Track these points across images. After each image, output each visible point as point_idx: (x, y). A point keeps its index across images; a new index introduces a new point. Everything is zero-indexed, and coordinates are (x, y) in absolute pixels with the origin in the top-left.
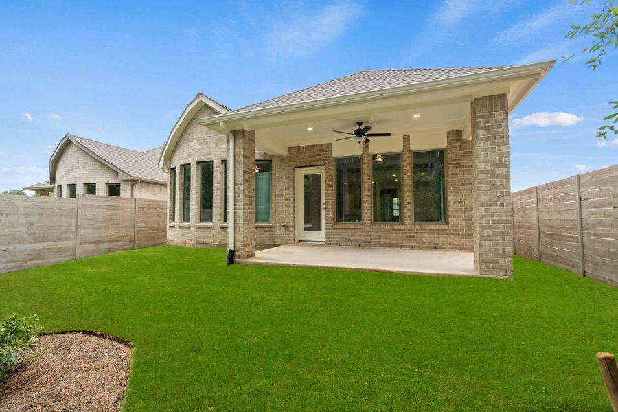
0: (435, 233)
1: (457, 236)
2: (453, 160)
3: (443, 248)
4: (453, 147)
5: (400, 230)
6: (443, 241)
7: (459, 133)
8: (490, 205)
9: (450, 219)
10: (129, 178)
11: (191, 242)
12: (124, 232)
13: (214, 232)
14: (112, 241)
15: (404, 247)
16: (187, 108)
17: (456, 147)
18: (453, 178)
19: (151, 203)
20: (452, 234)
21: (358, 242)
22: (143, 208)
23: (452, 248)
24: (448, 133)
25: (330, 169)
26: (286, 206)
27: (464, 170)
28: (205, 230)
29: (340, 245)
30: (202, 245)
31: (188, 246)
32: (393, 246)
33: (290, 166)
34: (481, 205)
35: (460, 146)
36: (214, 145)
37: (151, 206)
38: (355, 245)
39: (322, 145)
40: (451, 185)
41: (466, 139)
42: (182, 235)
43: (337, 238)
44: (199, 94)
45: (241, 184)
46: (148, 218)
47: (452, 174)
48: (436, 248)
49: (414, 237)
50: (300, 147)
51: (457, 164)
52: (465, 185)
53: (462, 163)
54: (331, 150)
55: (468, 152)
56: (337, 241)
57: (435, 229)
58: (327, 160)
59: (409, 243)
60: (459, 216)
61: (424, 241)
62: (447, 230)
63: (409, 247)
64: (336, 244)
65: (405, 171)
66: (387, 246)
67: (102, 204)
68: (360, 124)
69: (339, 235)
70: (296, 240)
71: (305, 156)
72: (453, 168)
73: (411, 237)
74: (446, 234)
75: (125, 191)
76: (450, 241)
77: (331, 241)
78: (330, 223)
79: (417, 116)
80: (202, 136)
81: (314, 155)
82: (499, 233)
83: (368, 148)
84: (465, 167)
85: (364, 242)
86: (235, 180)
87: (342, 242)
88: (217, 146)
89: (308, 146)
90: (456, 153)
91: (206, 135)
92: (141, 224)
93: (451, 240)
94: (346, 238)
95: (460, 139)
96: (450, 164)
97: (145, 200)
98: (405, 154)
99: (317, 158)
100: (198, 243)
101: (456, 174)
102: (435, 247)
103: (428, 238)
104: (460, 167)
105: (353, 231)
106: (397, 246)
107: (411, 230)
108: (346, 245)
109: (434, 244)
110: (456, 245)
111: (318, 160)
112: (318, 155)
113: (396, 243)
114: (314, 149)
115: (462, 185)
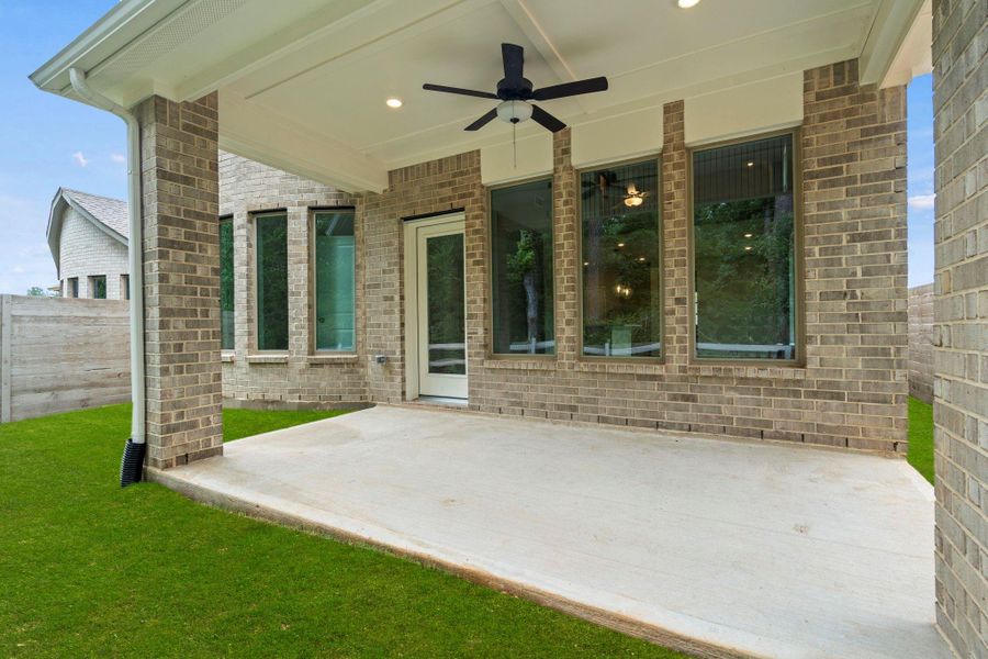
0: (758, 392)
1: (835, 403)
2: (822, 162)
3: (787, 437)
4: (823, 118)
5: (654, 377)
6: (786, 415)
7: (845, 72)
9: (809, 348)
13: (238, 374)
14: (92, 385)
17: (835, 116)
18: (820, 219)
20: (815, 395)
21: (543, 406)
23: (815, 440)
24: (808, 74)
25: (476, 217)
26: (386, 312)
27: (863, 191)
29: (500, 411)
32: (634, 423)
33: (391, 217)
35: (848, 113)
36: (233, 179)
38: (537, 414)
39: (458, 157)
40: (816, 241)
41: (871, 86)
43: (493, 394)
47: (820, 206)
48: (762, 434)
49: (692, 398)
50: (412, 167)
51: (837, 171)
52: (864, 238)
53: (858, 168)
54: (479, 169)
55: (877, 130)
56: (494, 401)
57: (759, 380)
58: (471, 194)
59: (679, 417)
60: (840, 340)
61: (726, 412)
62: (798, 382)
63: (681, 427)
64: (493, 409)
65: (670, 209)
66: (617, 422)
69: (499, 386)
70: (408, 395)
71: (422, 189)
72: (823, 185)
73: (686, 398)
74: (796, 394)
76: (809, 416)
77: (481, 400)
78: (477, 354)
81: (442, 186)
83: (567, 152)
84: (866, 178)
85: (559, 407)
87: (504, 405)
88: (238, 180)
89: (428, 163)
90: (835, 137)
93: (813, 413)
94: (515, 395)
96: (814, 175)
98: (670, 158)
99: (447, 191)
101: (833, 206)
103: (735, 402)
104: (852, 180)
105: (532, 377)
106: (646, 424)
107: (685, 379)
108: (514, 412)
109: (755, 423)
110: (831, 429)
111: (450, 198)
112: (450, 183)
113: (643, 413)
114: (441, 170)
115: (853, 239)
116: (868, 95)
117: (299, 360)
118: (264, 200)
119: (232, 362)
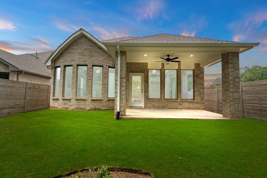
0: (189, 103)
1: (198, 104)
2: (196, 75)
3: (193, 109)
4: (196, 69)
5: (176, 101)
7: (198, 64)
8: (233, 92)
9: (195, 97)
10: (17, 70)
11: (71, 108)
12: (18, 102)
13: (87, 103)
14: (11, 108)
15: (179, 108)
16: (72, 35)
17: (198, 70)
18: (196, 82)
19: (35, 85)
20: (196, 103)
21: (159, 107)
22: (30, 88)
23: (196, 109)
24: (195, 64)
25: (147, 74)
27: (200, 79)
28: (81, 101)
29: (151, 108)
30: (79, 110)
31: (69, 110)
32: (174, 108)
33: (127, 71)
34: (231, 92)
35: (199, 69)
37: (35, 87)
38: (158, 108)
39: (143, 63)
41: (201, 67)
42: (65, 104)
43: (150, 105)
44: (81, 29)
45: (124, 78)
46: (33, 94)
47: (196, 80)
49: (182, 104)
50: (133, 63)
51: (198, 76)
52: (200, 84)
53: (200, 76)
54: (147, 66)
55: (202, 72)
56: (149, 106)
57: (190, 101)
58: (146, 70)
59: (180, 107)
60: (198, 96)
61: (186, 106)
62: (194, 102)
63: (180, 108)
64: (149, 108)
66: (171, 108)
67: (6, 84)
68: (168, 56)
69: (151, 104)
70: (129, 107)
71: (135, 67)
72: (196, 78)
73: (181, 104)
74: (194, 103)
75: (13, 78)
76: (195, 106)
77: (147, 106)
78: (146, 98)
79: (192, 56)
80: (80, 51)
81: (139, 67)
82: (236, 103)
83: (164, 66)
84: (201, 77)
85: (162, 107)
86: (120, 76)
87: (152, 107)
89: (137, 63)
90: (198, 72)
91: (83, 51)
92: (29, 98)
94: (154, 105)
95: (199, 67)
96: (195, 76)
97: (31, 84)
98: (179, 71)
99: (141, 69)
100: (76, 108)
102: (189, 108)
104: (199, 77)
105: (157, 102)
106: (175, 108)
107: (181, 102)
108: (153, 108)
109: (189, 107)
110: (198, 107)
111: (141, 70)
112: (141, 67)
113: (175, 107)
114: (139, 65)
115: (199, 84)
116: (200, 68)
117: (105, 99)
118: (98, 63)
119: (86, 100)
